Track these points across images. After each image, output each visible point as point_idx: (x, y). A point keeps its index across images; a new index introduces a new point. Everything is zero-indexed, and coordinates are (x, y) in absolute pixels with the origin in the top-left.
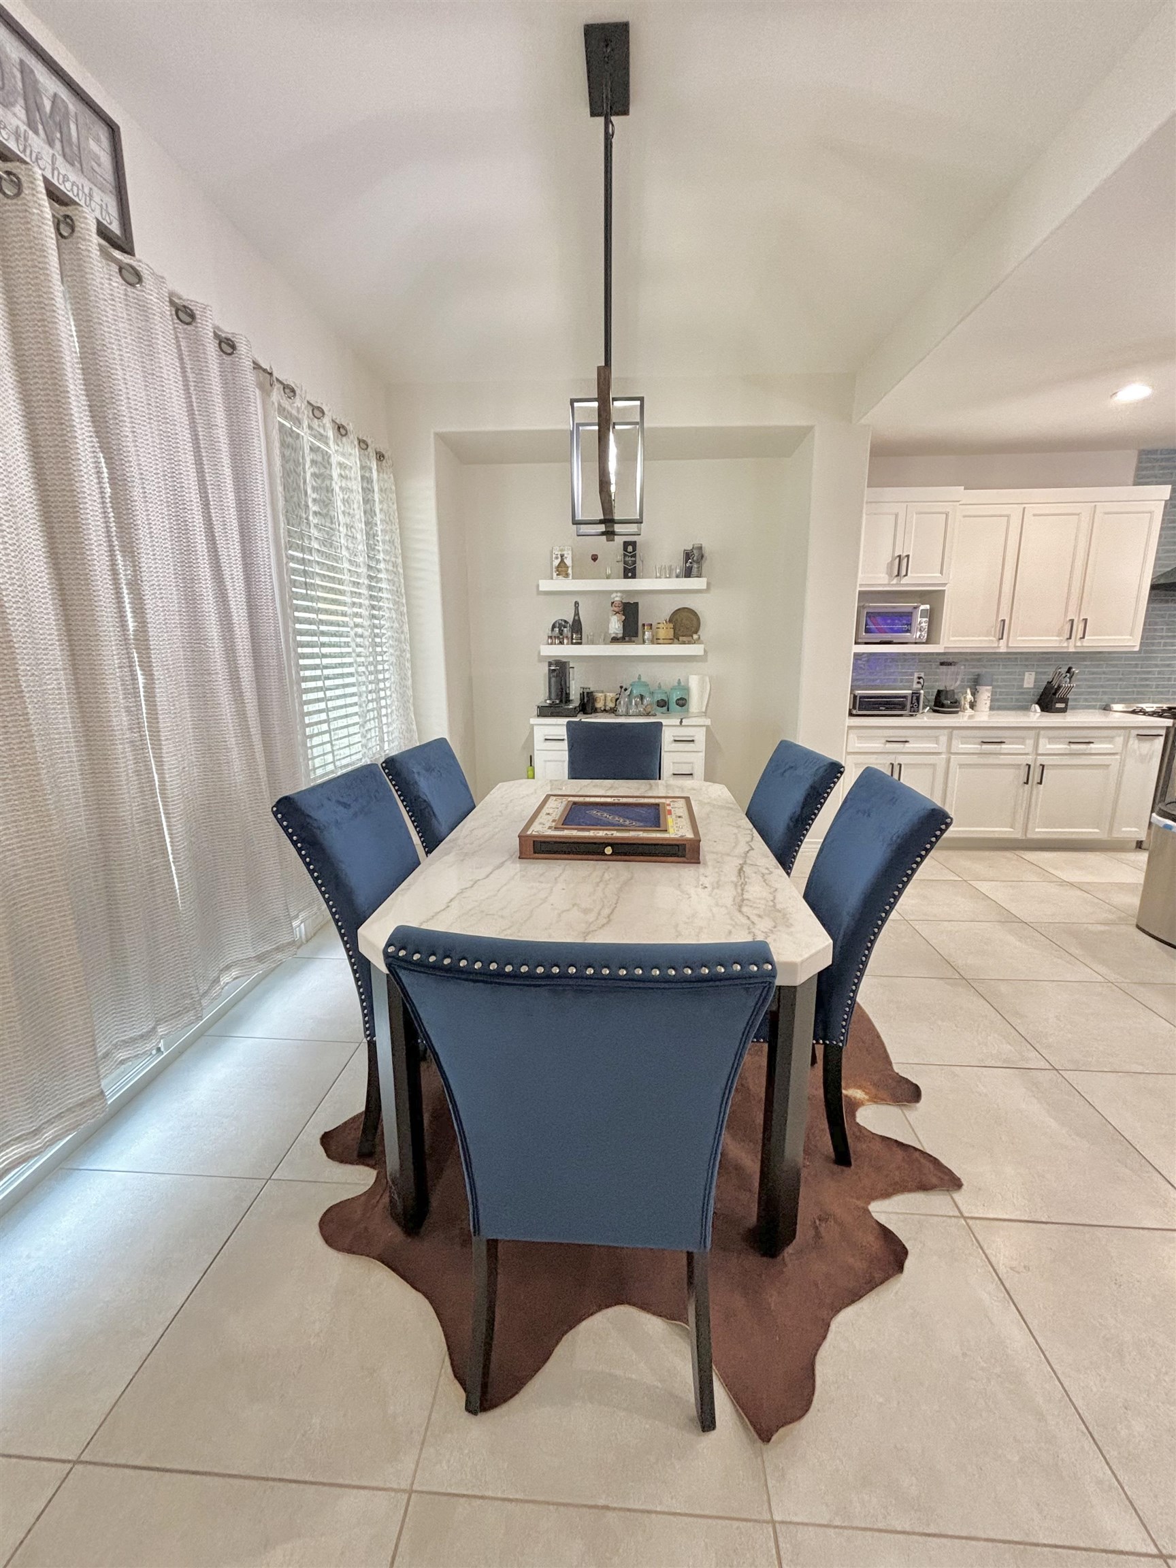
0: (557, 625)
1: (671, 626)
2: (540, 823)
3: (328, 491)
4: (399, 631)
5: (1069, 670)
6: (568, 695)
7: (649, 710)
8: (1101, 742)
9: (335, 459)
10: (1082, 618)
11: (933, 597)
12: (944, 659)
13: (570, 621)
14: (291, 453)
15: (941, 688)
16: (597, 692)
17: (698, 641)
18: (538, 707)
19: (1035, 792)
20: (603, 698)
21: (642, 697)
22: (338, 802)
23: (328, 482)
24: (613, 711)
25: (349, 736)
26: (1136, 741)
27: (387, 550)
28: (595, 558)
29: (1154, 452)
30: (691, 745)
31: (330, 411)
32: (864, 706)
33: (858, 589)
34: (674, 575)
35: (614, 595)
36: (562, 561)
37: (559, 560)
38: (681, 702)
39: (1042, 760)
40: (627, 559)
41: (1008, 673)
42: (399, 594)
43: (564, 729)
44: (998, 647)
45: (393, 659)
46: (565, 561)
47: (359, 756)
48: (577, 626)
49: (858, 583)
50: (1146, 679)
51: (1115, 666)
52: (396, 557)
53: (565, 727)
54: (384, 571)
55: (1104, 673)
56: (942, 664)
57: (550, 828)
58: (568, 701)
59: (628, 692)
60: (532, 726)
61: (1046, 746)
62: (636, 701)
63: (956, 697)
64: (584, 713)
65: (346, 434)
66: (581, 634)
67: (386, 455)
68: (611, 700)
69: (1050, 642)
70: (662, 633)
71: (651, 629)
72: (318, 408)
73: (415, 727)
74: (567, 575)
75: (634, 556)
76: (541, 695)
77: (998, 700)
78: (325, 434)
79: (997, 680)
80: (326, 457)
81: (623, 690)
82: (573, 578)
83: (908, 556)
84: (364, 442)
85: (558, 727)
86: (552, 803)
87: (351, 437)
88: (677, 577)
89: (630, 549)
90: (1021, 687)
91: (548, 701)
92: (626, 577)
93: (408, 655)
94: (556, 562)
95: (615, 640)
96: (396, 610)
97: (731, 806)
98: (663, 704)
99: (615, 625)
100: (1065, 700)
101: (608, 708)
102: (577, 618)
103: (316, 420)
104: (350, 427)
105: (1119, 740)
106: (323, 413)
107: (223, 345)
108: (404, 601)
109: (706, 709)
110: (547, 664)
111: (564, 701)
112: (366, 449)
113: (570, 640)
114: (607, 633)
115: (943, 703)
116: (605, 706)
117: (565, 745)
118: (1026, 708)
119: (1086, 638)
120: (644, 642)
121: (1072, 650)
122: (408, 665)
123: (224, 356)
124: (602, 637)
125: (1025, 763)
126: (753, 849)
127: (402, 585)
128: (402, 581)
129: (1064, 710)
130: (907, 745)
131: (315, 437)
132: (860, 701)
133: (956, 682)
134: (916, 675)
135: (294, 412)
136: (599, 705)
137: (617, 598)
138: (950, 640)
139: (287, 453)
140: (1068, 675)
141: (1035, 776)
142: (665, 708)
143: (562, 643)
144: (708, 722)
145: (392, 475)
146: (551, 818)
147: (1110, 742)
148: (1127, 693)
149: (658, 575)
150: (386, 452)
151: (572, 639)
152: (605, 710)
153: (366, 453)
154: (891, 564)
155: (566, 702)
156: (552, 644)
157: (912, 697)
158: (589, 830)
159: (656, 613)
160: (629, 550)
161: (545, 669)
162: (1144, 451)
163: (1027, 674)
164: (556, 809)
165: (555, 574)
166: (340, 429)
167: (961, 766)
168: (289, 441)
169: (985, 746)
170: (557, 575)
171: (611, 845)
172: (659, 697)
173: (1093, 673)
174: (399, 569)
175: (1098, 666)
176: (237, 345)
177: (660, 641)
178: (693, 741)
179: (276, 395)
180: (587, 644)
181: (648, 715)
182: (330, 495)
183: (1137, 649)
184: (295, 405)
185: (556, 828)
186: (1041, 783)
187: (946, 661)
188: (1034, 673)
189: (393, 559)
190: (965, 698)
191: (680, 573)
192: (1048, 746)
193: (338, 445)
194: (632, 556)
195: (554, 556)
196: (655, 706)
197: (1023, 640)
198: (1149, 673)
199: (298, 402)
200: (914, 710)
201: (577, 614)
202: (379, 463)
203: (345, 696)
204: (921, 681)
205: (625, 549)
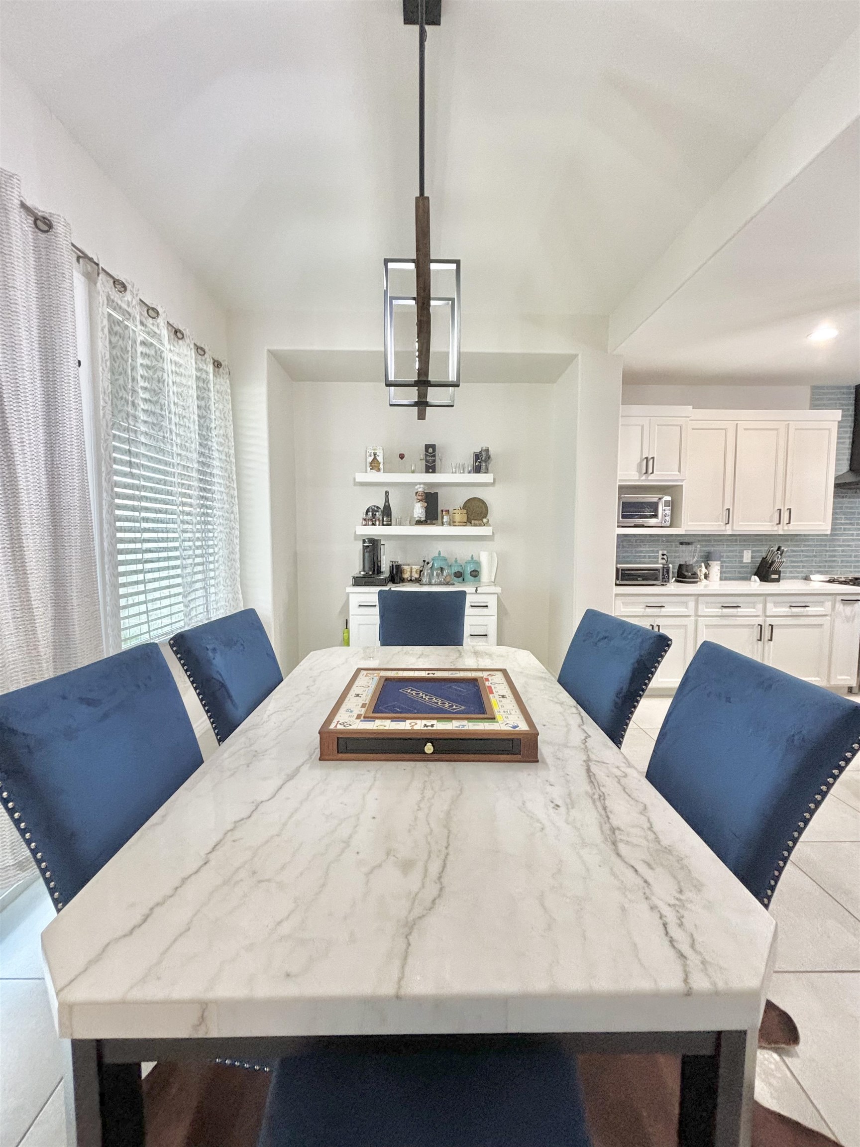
0: (371, 510)
1: (465, 511)
2: (347, 711)
3: (159, 381)
4: (230, 511)
5: (779, 549)
6: (379, 567)
7: (448, 580)
8: (815, 606)
9: (167, 355)
10: (786, 508)
11: (673, 491)
12: (682, 539)
13: (382, 506)
14: (118, 341)
15: (682, 563)
16: (404, 565)
17: (487, 524)
18: (354, 578)
19: (767, 648)
20: (409, 570)
21: (442, 569)
22: (82, 700)
23: (160, 373)
24: (418, 581)
25: (171, 605)
26: (842, 606)
27: (221, 443)
28: (402, 456)
29: (822, 388)
30: (485, 609)
31: (164, 312)
32: (626, 577)
33: (618, 483)
34: (466, 470)
35: (418, 486)
36: (375, 458)
37: (373, 457)
38: (474, 574)
39: (770, 621)
40: (428, 458)
41: (730, 551)
42: (230, 480)
43: (376, 596)
44: (725, 530)
45: (223, 536)
46: (377, 458)
47: (182, 623)
48: (387, 511)
49: (618, 478)
50: (835, 556)
51: (809, 546)
52: (229, 448)
53: (377, 595)
54: (218, 460)
55: (802, 551)
56: (682, 544)
57: (359, 717)
58: (379, 572)
59: (430, 565)
60: (348, 594)
61: (772, 609)
62: (437, 573)
63: (694, 570)
64: (394, 583)
65: (183, 337)
66: (391, 518)
67: (223, 364)
68: (416, 572)
69: (765, 526)
70: (458, 518)
71: (448, 513)
72: (153, 309)
73: (240, 596)
74: (379, 470)
75: (434, 456)
76: (357, 567)
77: (725, 572)
78: (158, 332)
79: (722, 557)
80: (159, 352)
81: (426, 563)
82: (384, 472)
83: (653, 458)
84: (202, 349)
85: (371, 594)
86: (362, 680)
87: (188, 341)
88: (469, 472)
89: (431, 450)
90: (741, 562)
91: (362, 573)
92: (427, 472)
93: (237, 533)
94: (370, 459)
95: (419, 522)
96: (227, 494)
97: (543, 675)
98: (459, 575)
99: (419, 511)
100: (779, 573)
101: (413, 578)
102: (387, 504)
103: (150, 319)
104: (187, 332)
105: (828, 604)
106: (158, 313)
107: (39, 222)
108: (235, 486)
109: (495, 580)
110: (362, 542)
111: (376, 572)
112: (204, 355)
113: (381, 522)
114: (412, 517)
115: (684, 575)
116: (411, 576)
117: (376, 610)
118: (748, 579)
119: (791, 523)
120: (443, 524)
121: (781, 532)
122: (237, 541)
123: (40, 234)
124: (409, 519)
125: (757, 624)
126: (590, 736)
127: (234, 472)
128: (234, 469)
129: (778, 580)
130: (663, 609)
131: (148, 333)
132: (622, 573)
133: (694, 558)
134: (661, 552)
135: (125, 306)
136: (406, 576)
137: (420, 489)
138: (688, 526)
139: (114, 340)
140: (779, 552)
141: (767, 635)
142: (461, 579)
143: (374, 524)
144: (498, 590)
145: (228, 381)
146: (360, 701)
147: (822, 606)
148: (820, 567)
149: (454, 470)
150: (224, 361)
151: (383, 521)
152: (411, 580)
153: (203, 358)
154: (640, 465)
155: (378, 574)
156: (366, 525)
157: (663, 569)
158: (404, 719)
159: (452, 501)
160: (430, 452)
161: (360, 546)
162: (814, 386)
163: (745, 551)
164: (367, 688)
165: (369, 469)
166: (177, 333)
167: (707, 626)
168: (117, 330)
169: (725, 610)
170: (371, 469)
171: (431, 741)
172: (455, 569)
173: (794, 551)
174: (231, 458)
175: (797, 546)
176: (54, 224)
177: (455, 524)
178: (487, 606)
179: (103, 285)
180: (396, 525)
181: (447, 584)
182: (161, 385)
183: (829, 532)
184: (126, 299)
185: (367, 718)
186: (771, 640)
187: (685, 541)
188: (750, 551)
189: (226, 450)
190: (700, 571)
191: (471, 470)
192: (775, 610)
193: (174, 346)
194: (432, 457)
195: (368, 454)
196: (453, 577)
197: (743, 526)
198: (835, 551)
199: (128, 296)
200: (665, 580)
201: (387, 500)
202: (217, 369)
203: (168, 568)
204: (665, 557)
205: (427, 450)
